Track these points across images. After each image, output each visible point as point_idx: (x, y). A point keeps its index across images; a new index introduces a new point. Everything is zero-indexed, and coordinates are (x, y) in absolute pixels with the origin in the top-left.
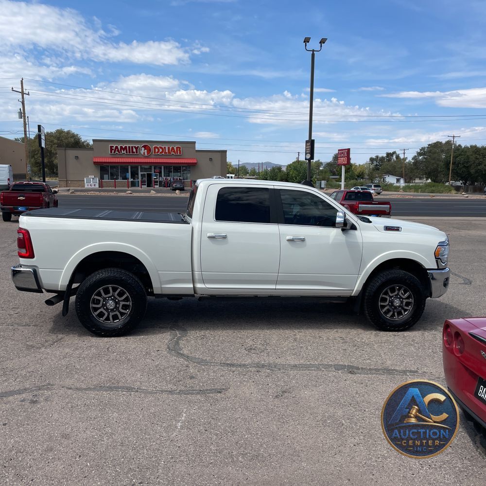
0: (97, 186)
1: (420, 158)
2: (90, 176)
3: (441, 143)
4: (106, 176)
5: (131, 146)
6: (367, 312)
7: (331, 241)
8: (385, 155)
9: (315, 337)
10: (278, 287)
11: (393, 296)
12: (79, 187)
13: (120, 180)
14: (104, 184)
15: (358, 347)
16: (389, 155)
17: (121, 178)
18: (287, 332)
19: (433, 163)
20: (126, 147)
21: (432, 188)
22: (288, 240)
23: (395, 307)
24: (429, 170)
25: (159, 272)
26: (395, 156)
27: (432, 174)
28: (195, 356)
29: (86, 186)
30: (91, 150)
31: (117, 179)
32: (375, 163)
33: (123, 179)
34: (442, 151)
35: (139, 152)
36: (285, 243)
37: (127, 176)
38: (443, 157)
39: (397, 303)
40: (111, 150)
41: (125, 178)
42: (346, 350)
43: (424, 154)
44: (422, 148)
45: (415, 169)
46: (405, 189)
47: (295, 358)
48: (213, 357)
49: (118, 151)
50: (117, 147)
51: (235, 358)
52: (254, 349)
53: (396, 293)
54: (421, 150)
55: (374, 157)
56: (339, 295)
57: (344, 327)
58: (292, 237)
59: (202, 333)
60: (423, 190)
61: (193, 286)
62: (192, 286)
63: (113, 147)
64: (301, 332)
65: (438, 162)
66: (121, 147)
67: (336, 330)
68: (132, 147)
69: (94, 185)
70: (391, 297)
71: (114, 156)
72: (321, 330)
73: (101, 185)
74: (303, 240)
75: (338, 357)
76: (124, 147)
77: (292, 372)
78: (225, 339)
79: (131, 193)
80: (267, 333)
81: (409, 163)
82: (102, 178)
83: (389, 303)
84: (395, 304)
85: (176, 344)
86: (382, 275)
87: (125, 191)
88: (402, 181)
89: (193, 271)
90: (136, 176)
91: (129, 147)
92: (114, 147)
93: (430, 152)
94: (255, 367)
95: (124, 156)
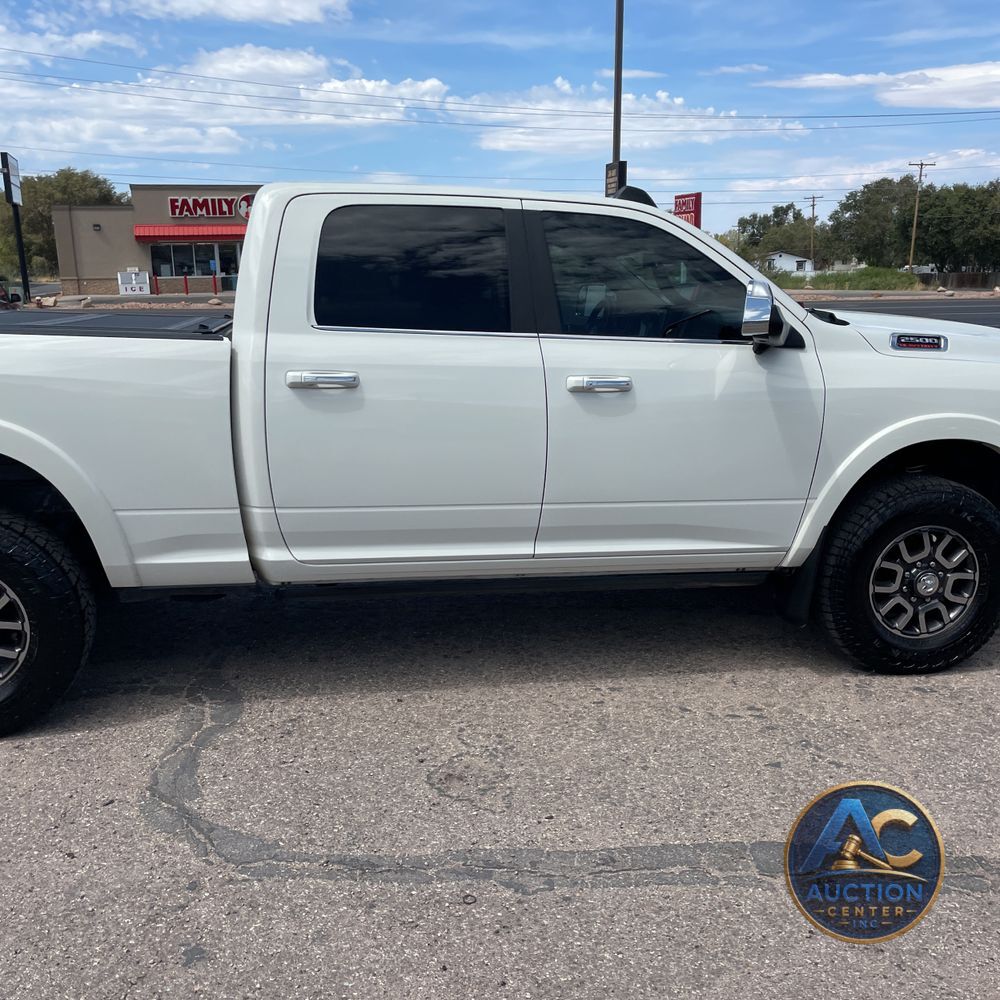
0: (147, 290)
1: (847, 215)
2: (128, 269)
3: (890, 182)
4: (165, 268)
5: (216, 198)
6: (830, 617)
7: (719, 387)
8: (770, 212)
9: (665, 710)
10: (543, 549)
11: (914, 565)
12: (106, 293)
13: (196, 276)
14: (162, 286)
15: (817, 747)
16: (780, 212)
17: (200, 272)
18: (575, 689)
19: (874, 227)
20: (205, 201)
21: (874, 279)
22: (576, 391)
23: (922, 599)
24: (866, 243)
25: (119, 513)
26: (791, 214)
27: (871, 250)
28: (241, 822)
29: (122, 292)
30: (129, 210)
31: (191, 273)
32: (750, 230)
33: (203, 274)
34: (894, 200)
35: (236, 211)
36: (562, 400)
37: (212, 268)
38: (895, 212)
39: (928, 584)
40: (174, 208)
41: (208, 272)
42: (778, 765)
43: (855, 206)
44: (851, 194)
45: (836, 239)
46: (817, 283)
47: (606, 817)
48: (304, 827)
49: (189, 210)
50: (185, 202)
51: (386, 827)
52: (460, 778)
53: (924, 554)
54: (848, 198)
55: (747, 217)
56: (741, 566)
57: (755, 663)
58: (586, 379)
59: (292, 708)
60: (855, 283)
61: (247, 559)
62: (242, 556)
63: (177, 201)
64: (619, 690)
65: (884, 224)
66: (195, 202)
67: (728, 676)
68: (220, 201)
69: (141, 289)
70: (908, 567)
71: (180, 222)
72: (681, 678)
73: (155, 289)
74: (624, 389)
75: (760, 805)
76: (201, 201)
77: (597, 893)
78: (366, 730)
79: (219, 304)
80: (507, 697)
81: (823, 227)
82: (156, 272)
83: (902, 584)
84: (921, 588)
85: (183, 767)
86: (882, 497)
87: (205, 300)
88: (809, 266)
89: (243, 504)
90: (233, 266)
91: (213, 201)
92: (180, 201)
93: (867, 201)
94: (456, 873)
95: (202, 221)
